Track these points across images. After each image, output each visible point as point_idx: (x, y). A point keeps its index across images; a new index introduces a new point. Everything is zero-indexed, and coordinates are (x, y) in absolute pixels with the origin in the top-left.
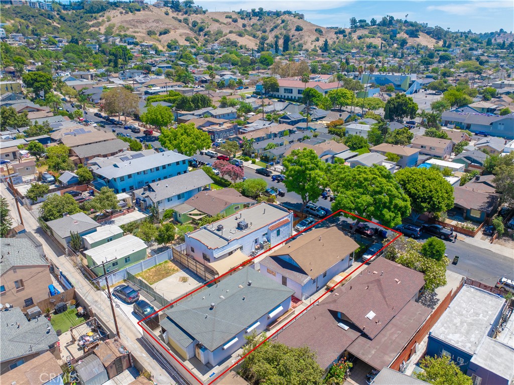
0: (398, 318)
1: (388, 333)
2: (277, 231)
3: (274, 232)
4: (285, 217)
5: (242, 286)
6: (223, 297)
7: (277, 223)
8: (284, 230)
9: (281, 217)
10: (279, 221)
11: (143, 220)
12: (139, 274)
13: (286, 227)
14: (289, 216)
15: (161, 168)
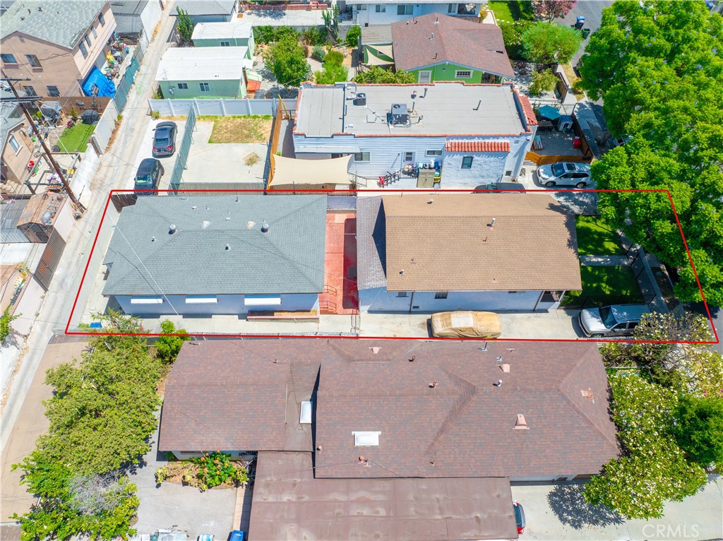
0: (424, 487)
1: (362, 494)
2: (464, 158)
3: (455, 157)
4: (503, 137)
5: (251, 224)
6: (206, 224)
7: (473, 141)
8: (485, 162)
9: (493, 133)
10: (481, 141)
11: (307, 30)
12: (216, 117)
13: (492, 159)
14: (517, 139)
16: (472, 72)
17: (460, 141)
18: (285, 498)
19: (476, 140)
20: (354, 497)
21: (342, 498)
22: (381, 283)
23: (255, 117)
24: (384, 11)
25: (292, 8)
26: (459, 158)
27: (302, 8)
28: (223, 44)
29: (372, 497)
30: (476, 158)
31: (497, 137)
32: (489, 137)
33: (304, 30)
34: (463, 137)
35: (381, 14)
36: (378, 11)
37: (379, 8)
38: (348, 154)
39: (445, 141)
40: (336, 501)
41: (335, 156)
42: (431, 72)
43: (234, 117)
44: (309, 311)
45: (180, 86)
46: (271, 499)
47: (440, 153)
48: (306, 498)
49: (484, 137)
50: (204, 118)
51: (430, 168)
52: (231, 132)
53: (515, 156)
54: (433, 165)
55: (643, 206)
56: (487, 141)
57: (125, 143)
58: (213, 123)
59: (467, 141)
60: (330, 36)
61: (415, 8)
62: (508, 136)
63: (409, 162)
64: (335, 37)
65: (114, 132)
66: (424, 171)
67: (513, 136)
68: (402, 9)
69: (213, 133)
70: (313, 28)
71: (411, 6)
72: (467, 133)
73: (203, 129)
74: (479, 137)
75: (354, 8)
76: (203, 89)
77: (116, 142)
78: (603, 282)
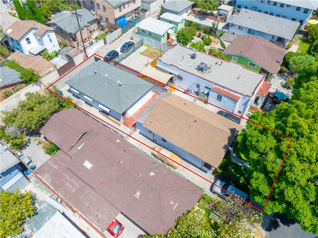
0: (92, 193)
1: (74, 181)
2: (218, 95)
3: (214, 93)
4: (239, 93)
5: (119, 81)
6: (107, 75)
7: (225, 90)
8: (227, 101)
9: (234, 90)
10: (228, 91)
11: (205, 27)
12: (150, 46)
13: (230, 101)
14: (244, 97)
15: (278, 5)
16: (257, 66)
17: (219, 87)
18: (55, 167)
19: (226, 90)
20: (71, 180)
21: (68, 178)
23: (162, 51)
24: (242, 29)
25: (210, 18)
26: (216, 94)
27: (214, 19)
28: (170, 22)
29: (75, 184)
30: (224, 98)
31: (236, 92)
32: (232, 91)
34: (221, 86)
35: (240, 30)
36: (239, 28)
38: (174, 74)
39: (213, 85)
40: (66, 177)
42: (238, 58)
43: (155, 49)
44: (120, 121)
45: (143, 31)
46: (51, 164)
47: (210, 89)
48: (59, 171)
49: (230, 90)
50: (146, 45)
51: (204, 94)
52: (150, 53)
53: (243, 105)
54: (206, 93)
56: (231, 92)
58: (147, 48)
59: (222, 89)
60: (213, 32)
61: (256, 32)
62: (241, 94)
63: (198, 88)
64: (215, 33)
65: (116, 39)
66: (202, 94)
67: (243, 95)
68: (250, 31)
69: (144, 51)
70: (208, 27)
71: (254, 31)
73: (143, 48)
74: (228, 89)
76: (150, 35)
77: (114, 42)
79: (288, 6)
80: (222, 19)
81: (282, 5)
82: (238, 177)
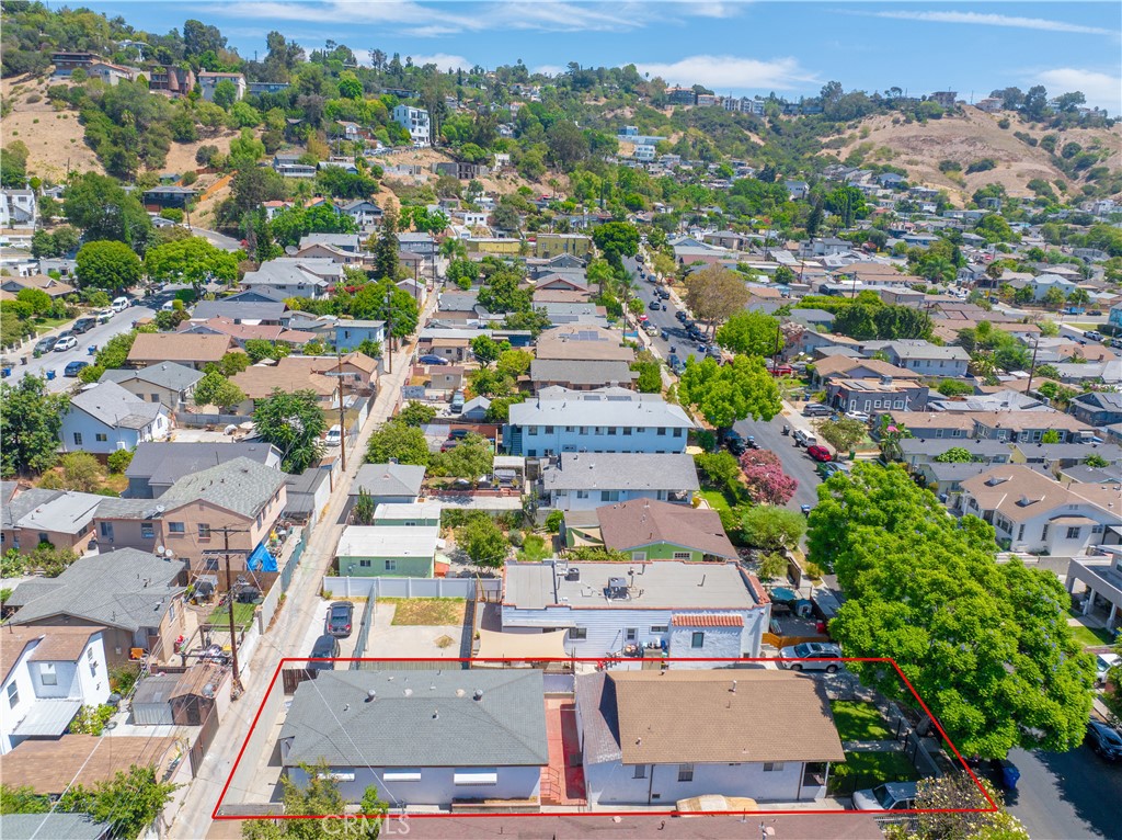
2: (694, 634)
3: (684, 632)
4: (735, 610)
5: (461, 693)
6: (408, 692)
7: (701, 615)
8: (718, 640)
9: (723, 606)
10: (710, 614)
11: (501, 515)
12: (399, 599)
13: (725, 635)
14: (749, 612)
15: (620, 432)
16: (691, 554)
17: (688, 615)
19: (705, 614)
22: (616, 755)
23: (444, 600)
24: (587, 497)
25: (480, 494)
26: (688, 634)
27: (492, 494)
28: (408, 524)
30: (707, 634)
31: (728, 610)
32: (718, 610)
33: (497, 514)
34: (690, 610)
35: (583, 500)
36: (580, 496)
37: (580, 494)
38: (563, 628)
39: (670, 615)
41: (546, 630)
42: (645, 553)
43: (420, 600)
44: (527, 799)
45: (362, 563)
47: (666, 629)
49: (713, 610)
50: (385, 600)
51: (656, 648)
52: (417, 614)
53: (751, 634)
54: (659, 644)
55: (887, 652)
56: (717, 615)
57: (290, 623)
58: (394, 606)
59: (695, 615)
60: (527, 521)
61: (621, 494)
62: (740, 609)
63: (631, 641)
64: (532, 522)
65: (276, 612)
66: (649, 650)
67: (745, 610)
68: (606, 495)
69: (396, 615)
70: (508, 512)
71: (616, 492)
72: (694, 606)
73: (384, 612)
74: (708, 610)
75: (553, 494)
76: (388, 568)
78: (875, 768)
79: (639, 429)
80: (513, 488)
81: (627, 431)
82: (867, 774)
